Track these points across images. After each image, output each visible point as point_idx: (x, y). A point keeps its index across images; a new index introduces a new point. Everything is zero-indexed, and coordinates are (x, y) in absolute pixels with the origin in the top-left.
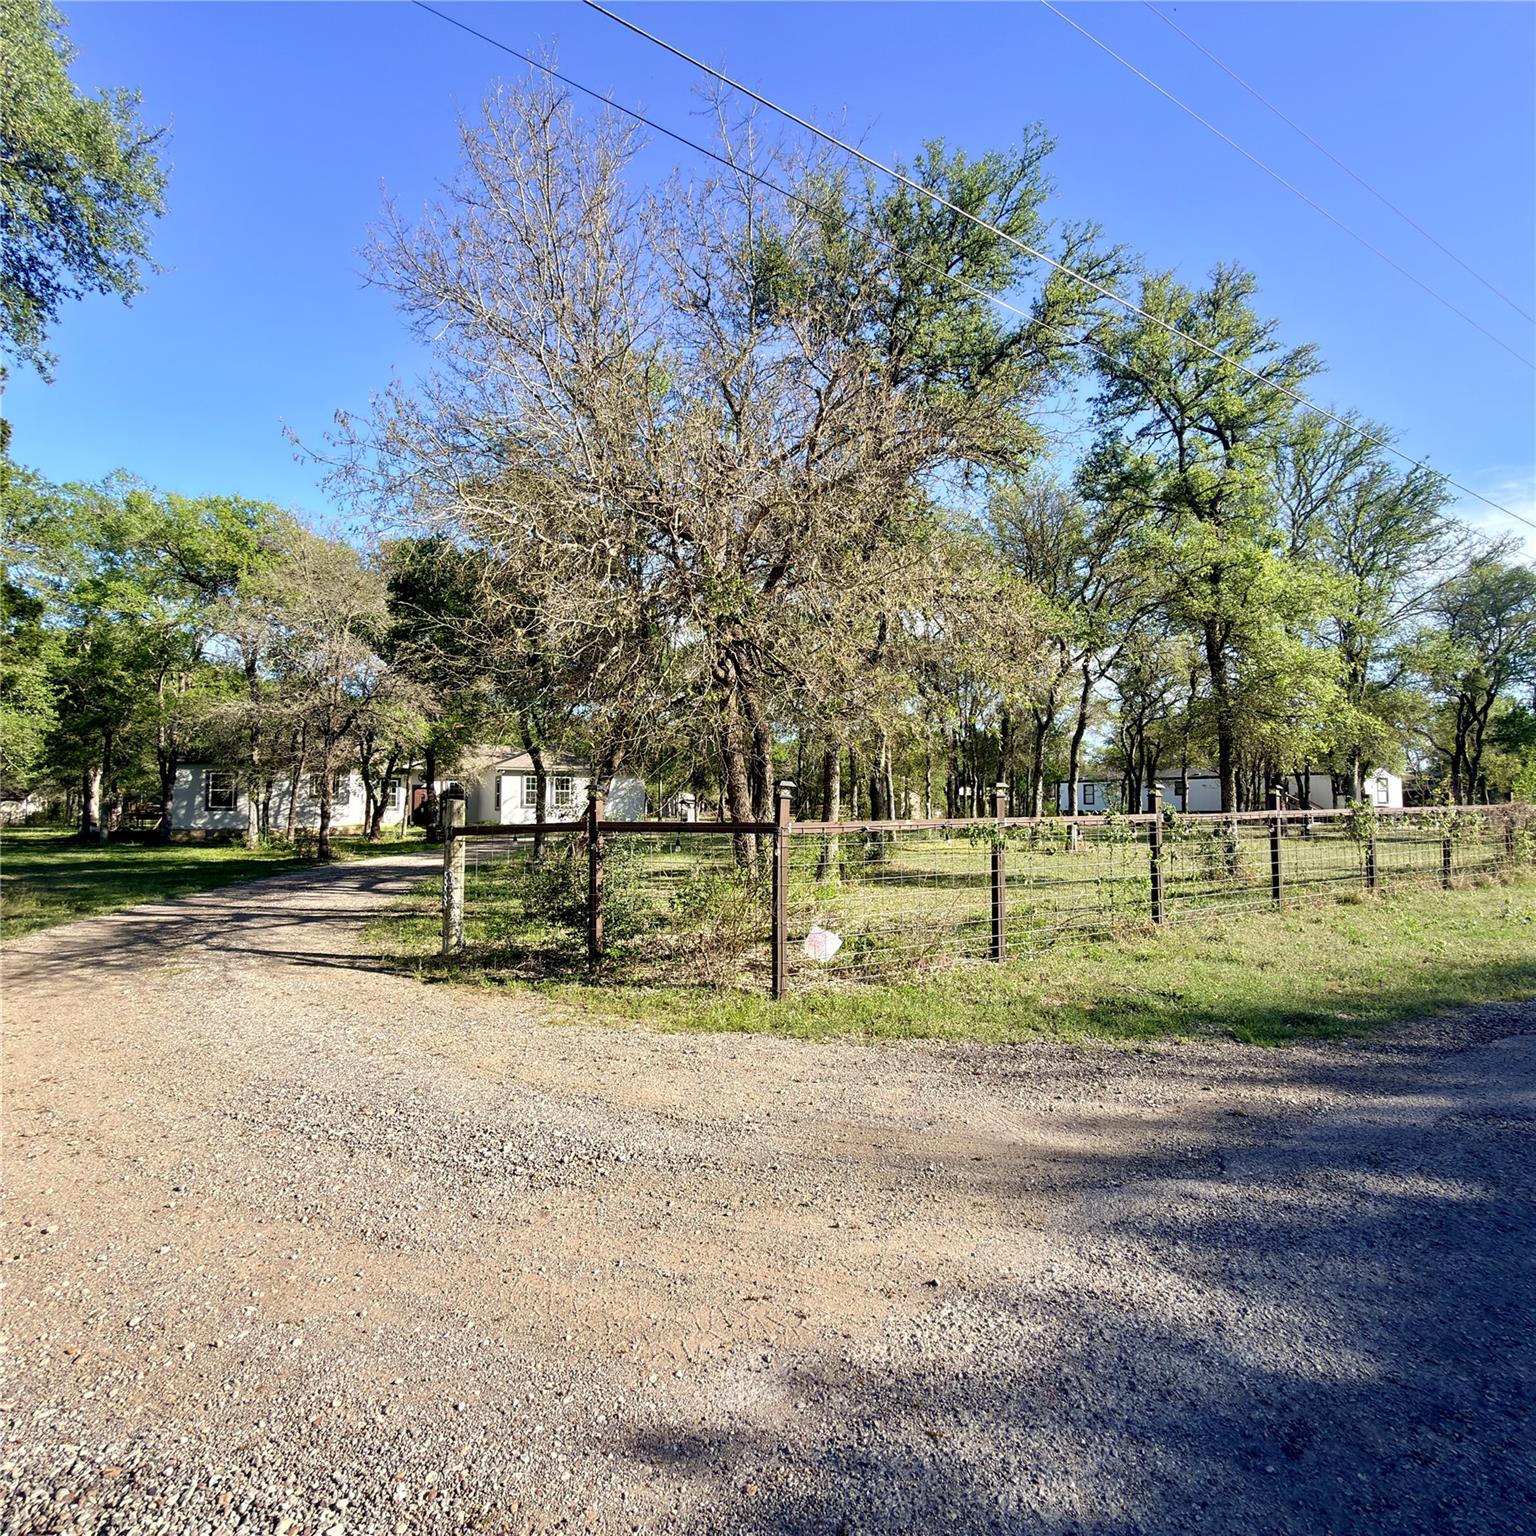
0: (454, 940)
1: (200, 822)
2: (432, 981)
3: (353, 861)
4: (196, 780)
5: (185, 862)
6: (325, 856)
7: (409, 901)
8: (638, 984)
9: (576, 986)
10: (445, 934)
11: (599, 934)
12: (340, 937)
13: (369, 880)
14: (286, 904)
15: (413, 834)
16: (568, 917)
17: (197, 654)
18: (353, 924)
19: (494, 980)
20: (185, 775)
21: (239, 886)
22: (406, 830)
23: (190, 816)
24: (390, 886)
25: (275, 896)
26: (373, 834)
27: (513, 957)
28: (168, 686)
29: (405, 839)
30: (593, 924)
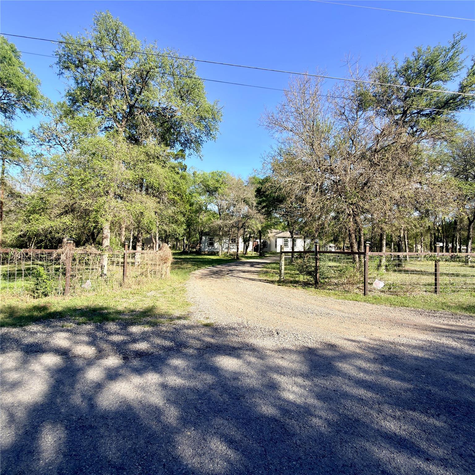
0: (282, 277)
1: (207, 249)
2: (279, 285)
3: (244, 260)
4: (206, 239)
5: (208, 259)
6: (238, 258)
7: (265, 269)
8: (329, 289)
9: (313, 289)
10: (280, 276)
11: (318, 278)
12: (254, 276)
13: (252, 264)
14: (237, 268)
15: (255, 254)
16: (309, 273)
17: (206, 209)
18: (255, 273)
19: (293, 286)
20: (204, 238)
21: (224, 264)
22: (253, 253)
23: (205, 248)
24: (257, 266)
25: (233, 267)
26: (246, 254)
27: (297, 282)
28: (201, 217)
29: (253, 255)
30: (316, 275)
